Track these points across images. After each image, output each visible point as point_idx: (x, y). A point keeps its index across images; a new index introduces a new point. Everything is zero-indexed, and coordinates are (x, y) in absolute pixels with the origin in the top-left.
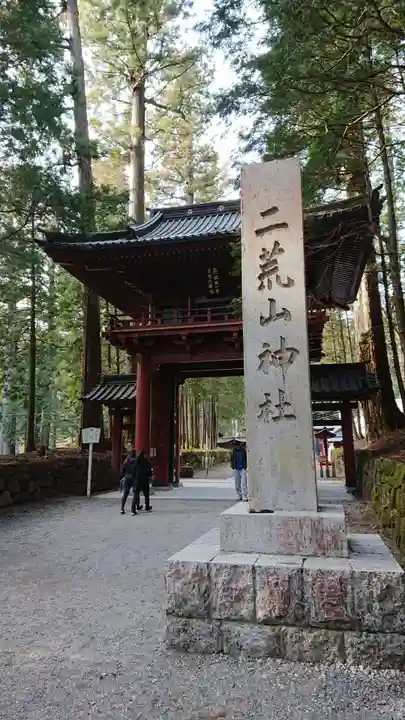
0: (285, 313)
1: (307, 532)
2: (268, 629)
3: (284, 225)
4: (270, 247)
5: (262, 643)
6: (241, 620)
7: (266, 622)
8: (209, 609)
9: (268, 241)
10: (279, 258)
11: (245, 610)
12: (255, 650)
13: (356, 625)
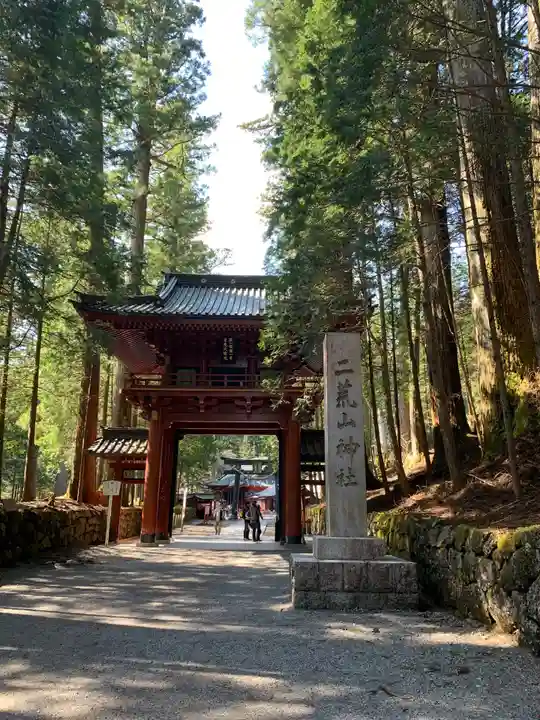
0: (352, 423)
1: (365, 547)
2: (350, 595)
3: (351, 371)
4: (343, 383)
5: (347, 602)
6: (336, 591)
7: (349, 591)
8: (319, 586)
9: (342, 378)
10: (349, 389)
11: (338, 585)
12: (344, 605)
13: (393, 590)
